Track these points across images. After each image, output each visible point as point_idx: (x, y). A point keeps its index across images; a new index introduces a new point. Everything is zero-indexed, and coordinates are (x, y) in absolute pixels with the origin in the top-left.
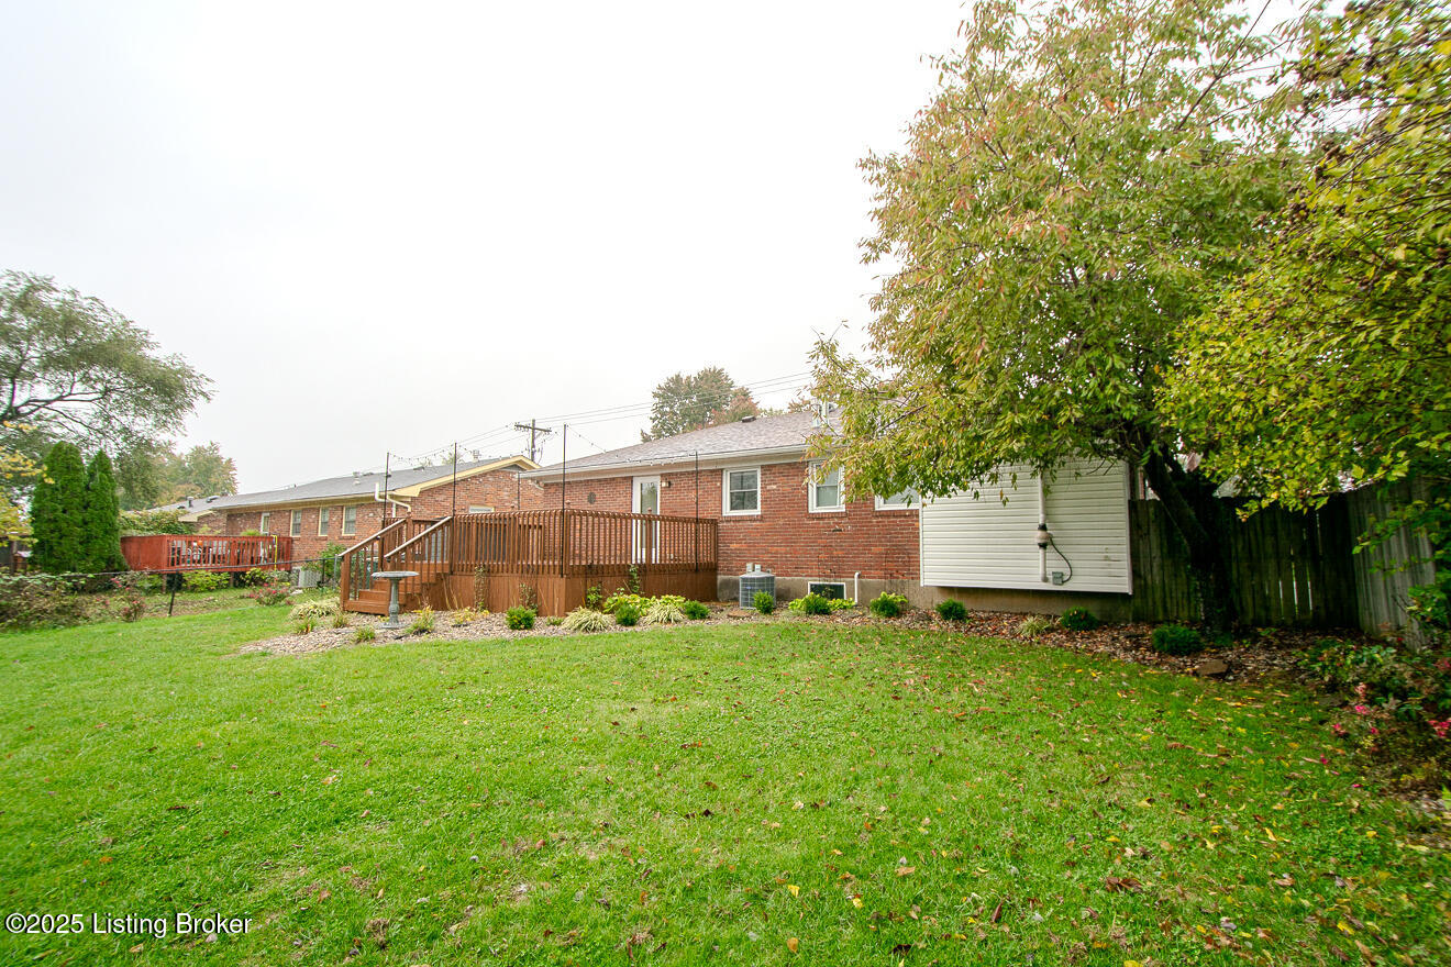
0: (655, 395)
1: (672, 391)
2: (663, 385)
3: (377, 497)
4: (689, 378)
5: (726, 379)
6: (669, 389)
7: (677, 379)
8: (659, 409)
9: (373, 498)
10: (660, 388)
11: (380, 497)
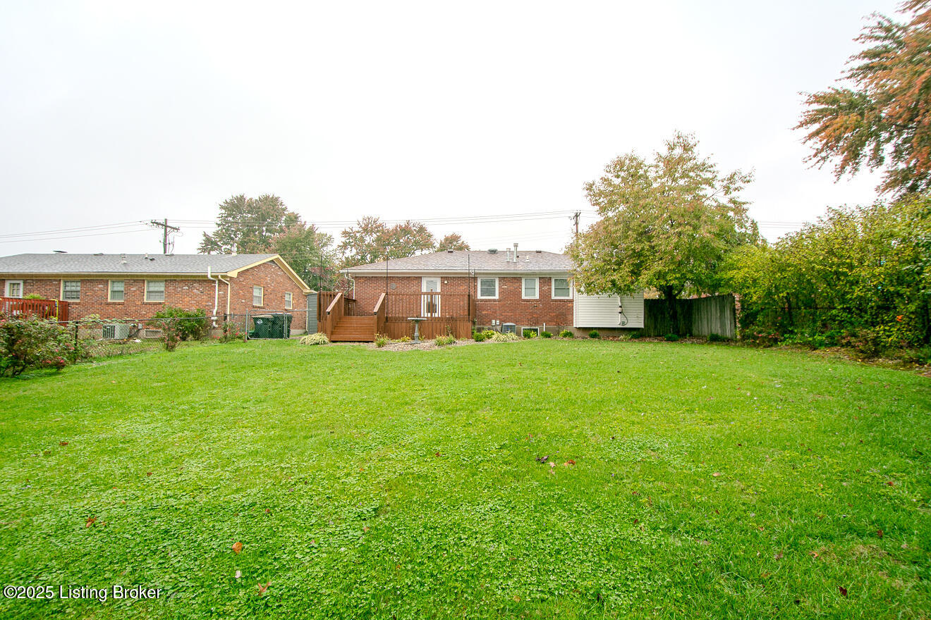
0: (222, 207)
1: (235, 207)
2: (228, 201)
3: (209, 276)
4: (251, 199)
5: (281, 204)
6: (232, 204)
7: (241, 199)
8: (224, 219)
9: (207, 276)
10: (227, 202)
11: (212, 276)
